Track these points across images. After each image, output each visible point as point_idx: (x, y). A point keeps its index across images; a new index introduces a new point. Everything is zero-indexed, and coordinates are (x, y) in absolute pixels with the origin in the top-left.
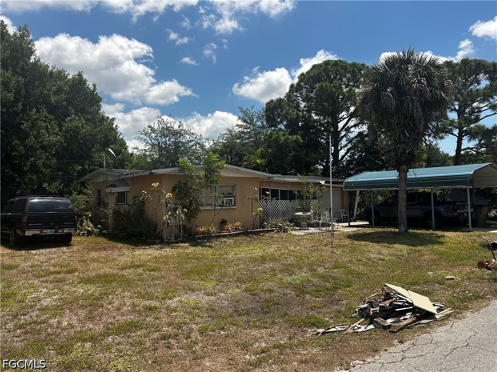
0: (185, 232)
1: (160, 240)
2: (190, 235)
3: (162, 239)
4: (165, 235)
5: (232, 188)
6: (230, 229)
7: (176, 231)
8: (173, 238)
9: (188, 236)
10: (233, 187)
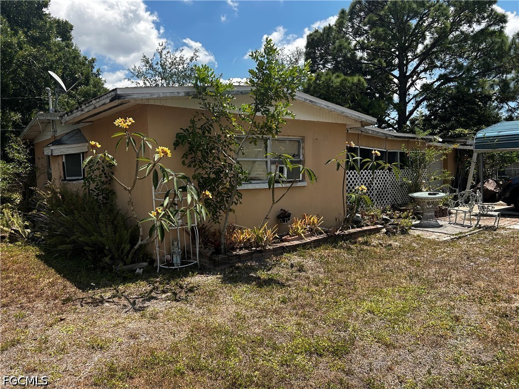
0: (205, 243)
1: (145, 264)
2: (217, 251)
3: (152, 262)
4: (158, 251)
5: (297, 144)
6: (300, 231)
7: (185, 240)
8: (177, 259)
9: (213, 253)
10: (300, 142)
